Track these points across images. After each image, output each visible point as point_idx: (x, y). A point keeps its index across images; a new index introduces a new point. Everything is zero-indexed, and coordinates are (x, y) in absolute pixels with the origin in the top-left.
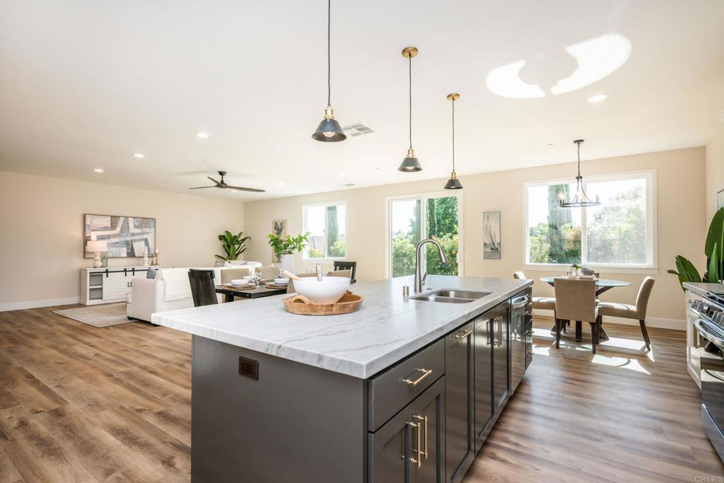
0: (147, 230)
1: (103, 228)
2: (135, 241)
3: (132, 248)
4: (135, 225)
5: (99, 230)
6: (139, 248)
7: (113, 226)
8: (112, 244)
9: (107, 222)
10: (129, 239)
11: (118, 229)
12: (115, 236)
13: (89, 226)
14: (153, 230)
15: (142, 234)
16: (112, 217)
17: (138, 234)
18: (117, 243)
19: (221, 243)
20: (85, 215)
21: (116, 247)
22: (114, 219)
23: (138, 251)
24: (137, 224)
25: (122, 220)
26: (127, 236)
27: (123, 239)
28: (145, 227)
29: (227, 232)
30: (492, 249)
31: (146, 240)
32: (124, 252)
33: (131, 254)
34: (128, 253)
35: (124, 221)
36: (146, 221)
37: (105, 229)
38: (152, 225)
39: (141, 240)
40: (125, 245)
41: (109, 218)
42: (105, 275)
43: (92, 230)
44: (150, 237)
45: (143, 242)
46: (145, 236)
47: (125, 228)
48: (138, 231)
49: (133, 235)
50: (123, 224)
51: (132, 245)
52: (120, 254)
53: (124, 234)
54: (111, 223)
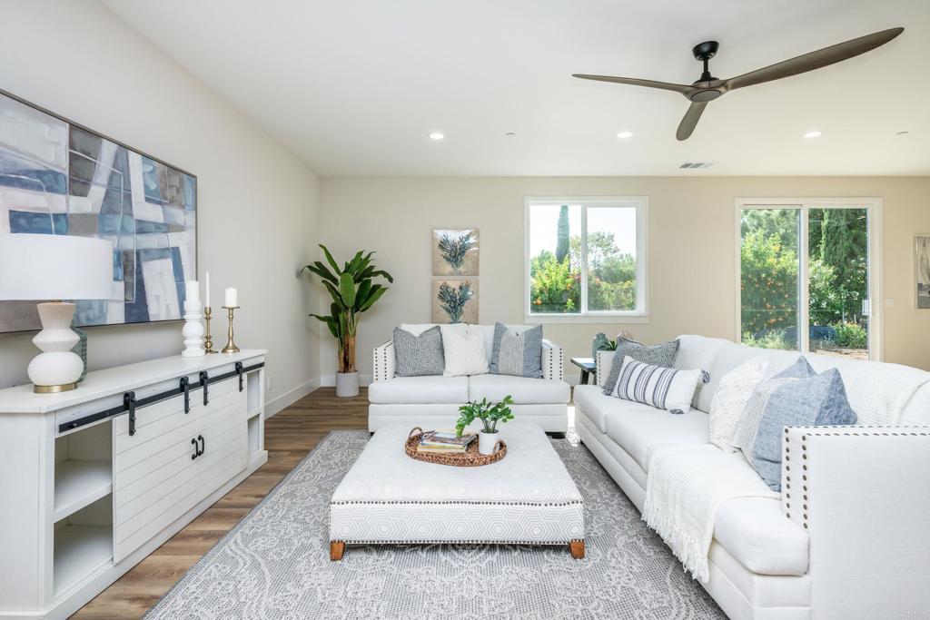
0: (177, 215)
1: (39, 174)
2: (149, 254)
3: (141, 284)
4: (146, 189)
5: (24, 185)
6: (159, 285)
7: (79, 175)
9: (53, 151)
10: (130, 243)
11: (97, 192)
12: (85, 224)
14: (191, 218)
15: (167, 227)
17: (156, 227)
22: (83, 139)
23: (157, 298)
24: (153, 186)
26: (124, 231)
28: (172, 202)
31: (175, 253)
32: (118, 301)
33: (138, 312)
34: (129, 308)
35: (115, 165)
36: (175, 180)
37: (44, 180)
38: (189, 198)
39: (162, 253)
40: (121, 272)
41: (64, 130)
44: (185, 246)
45: (168, 263)
46: (173, 240)
47: (119, 194)
48: (153, 213)
49: (143, 227)
50: (112, 175)
51: (140, 272)
52: (103, 314)
53: (117, 221)
54: (73, 158)
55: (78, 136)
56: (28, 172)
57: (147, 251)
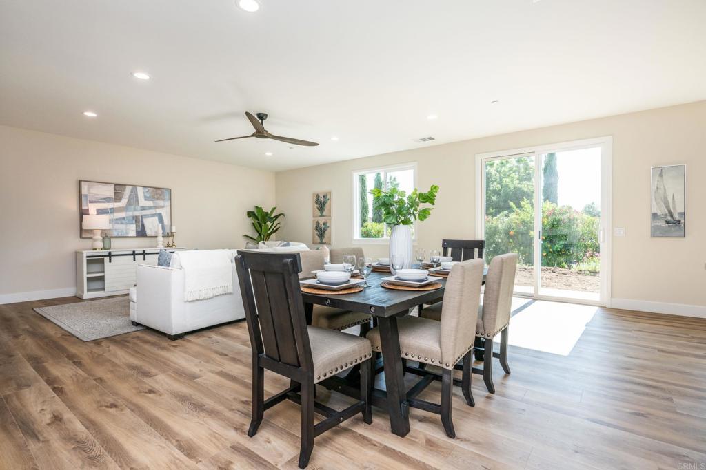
0: (161, 203)
1: (105, 199)
2: (147, 216)
3: (143, 226)
4: (145, 197)
5: (100, 202)
6: (152, 225)
7: (118, 197)
8: (117, 219)
9: (109, 191)
10: (138, 213)
11: (124, 201)
12: (120, 210)
13: (86, 196)
14: (168, 203)
15: (155, 207)
16: (116, 185)
17: (150, 208)
18: (124, 218)
19: (251, 220)
20: (80, 182)
21: (122, 223)
22: (119, 188)
23: (151, 229)
24: (148, 196)
25: (128, 190)
26: (135, 210)
27: (131, 214)
28: (157, 199)
29: (257, 207)
30: (668, 222)
31: (160, 216)
32: (132, 230)
33: (142, 233)
34: (137, 232)
35: (132, 191)
36: (159, 192)
37: (108, 200)
38: (167, 197)
39: (153, 215)
40: (134, 222)
41: (113, 186)
42: (107, 259)
43: (90, 202)
44: (165, 212)
45: (156, 219)
46: (158, 211)
47: (133, 200)
48: (150, 203)
49: (143, 208)
50: (130, 195)
51: (142, 221)
52: (127, 233)
53: (133, 207)
54: (115, 193)
55: (118, 187)
56: (101, 199)
57: (145, 215)
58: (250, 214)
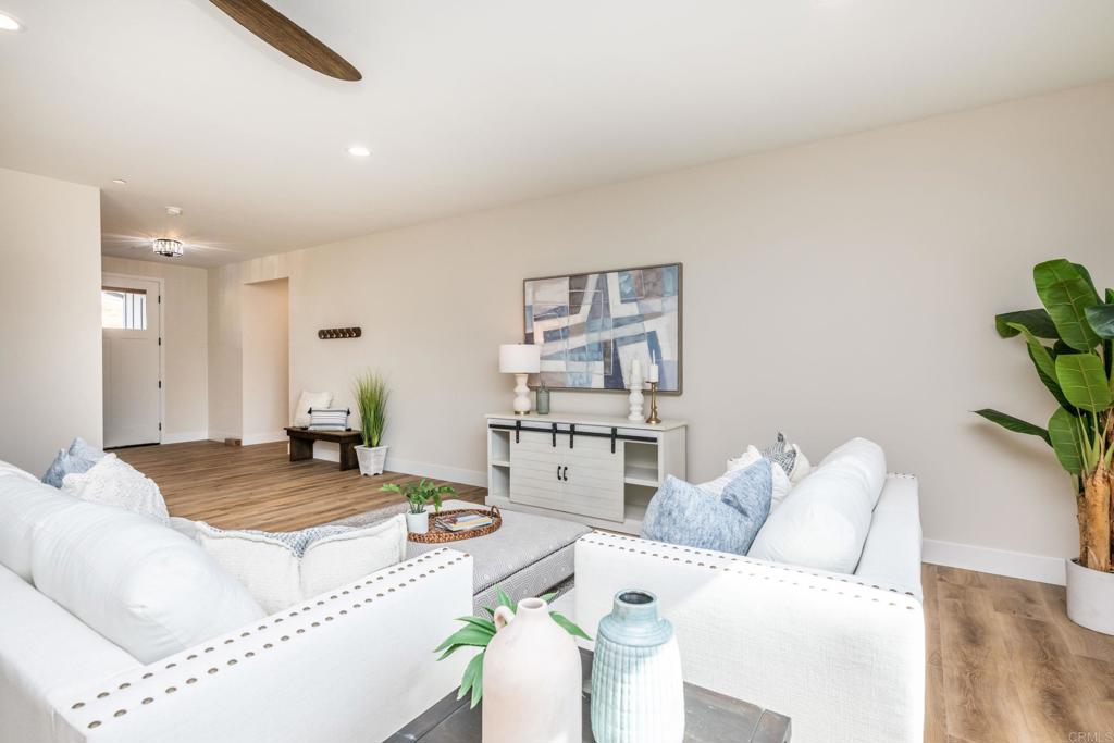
0: (654, 304)
1: (555, 310)
2: (624, 341)
3: (617, 363)
4: (623, 294)
5: (549, 318)
7: (574, 305)
8: (572, 351)
9: (562, 294)
10: (608, 335)
11: (585, 309)
12: (579, 329)
13: (531, 307)
14: (672, 303)
15: (641, 318)
16: (572, 277)
17: (633, 320)
18: (583, 348)
20: (524, 284)
21: (580, 359)
22: (577, 281)
24: (628, 290)
25: (592, 281)
26: (604, 328)
27: (595, 337)
28: (648, 296)
31: (652, 339)
32: (597, 373)
33: (615, 383)
34: (607, 378)
35: (598, 287)
36: (652, 277)
37: (559, 312)
38: (670, 286)
39: (637, 338)
40: (601, 355)
41: (566, 282)
42: (513, 433)
43: (536, 319)
44: (664, 328)
45: (644, 345)
46: (649, 326)
47: (601, 306)
48: (632, 309)
49: (618, 323)
50: (595, 294)
51: (616, 354)
52: (589, 382)
53: (599, 323)
54: (571, 294)
55: (574, 282)
56: (550, 311)
57: (622, 339)
58: (1007, 325)
